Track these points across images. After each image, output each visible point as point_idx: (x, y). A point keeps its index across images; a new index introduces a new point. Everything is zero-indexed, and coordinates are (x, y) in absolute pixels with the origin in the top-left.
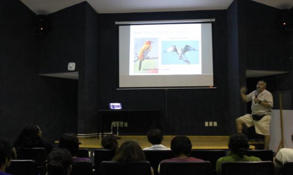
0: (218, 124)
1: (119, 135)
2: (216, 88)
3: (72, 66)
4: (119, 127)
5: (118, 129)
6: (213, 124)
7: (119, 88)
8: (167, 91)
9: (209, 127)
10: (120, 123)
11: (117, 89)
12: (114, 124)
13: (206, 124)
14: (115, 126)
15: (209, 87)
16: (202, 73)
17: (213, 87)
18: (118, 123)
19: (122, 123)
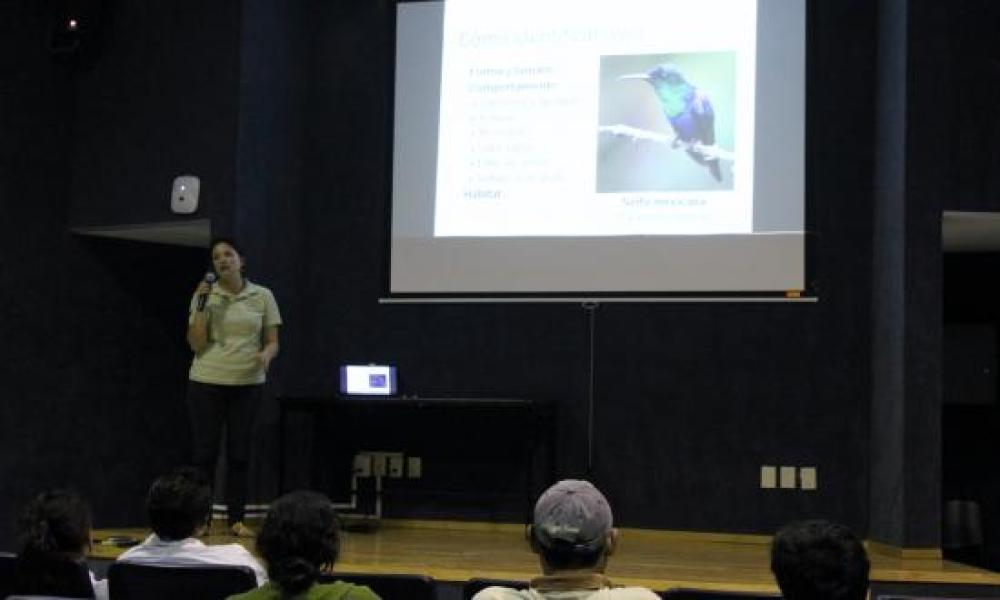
0: (819, 478)
1: (384, 515)
2: (815, 299)
3: (186, 192)
4: (386, 480)
5: (379, 487)
6: (798, 481)
7: (388, 294)
8: (596, 311)
9: (778, 491)
10: (388, 461)
11: (381, 301)
12: (363, 463)
13: (768, 477)
14: (366, 473)
15: (783, 294)
16: (755, 229)
17: (803, 294)
18: (381, 457)
19: (397, 462)
